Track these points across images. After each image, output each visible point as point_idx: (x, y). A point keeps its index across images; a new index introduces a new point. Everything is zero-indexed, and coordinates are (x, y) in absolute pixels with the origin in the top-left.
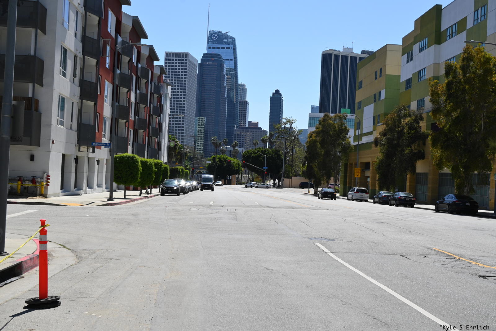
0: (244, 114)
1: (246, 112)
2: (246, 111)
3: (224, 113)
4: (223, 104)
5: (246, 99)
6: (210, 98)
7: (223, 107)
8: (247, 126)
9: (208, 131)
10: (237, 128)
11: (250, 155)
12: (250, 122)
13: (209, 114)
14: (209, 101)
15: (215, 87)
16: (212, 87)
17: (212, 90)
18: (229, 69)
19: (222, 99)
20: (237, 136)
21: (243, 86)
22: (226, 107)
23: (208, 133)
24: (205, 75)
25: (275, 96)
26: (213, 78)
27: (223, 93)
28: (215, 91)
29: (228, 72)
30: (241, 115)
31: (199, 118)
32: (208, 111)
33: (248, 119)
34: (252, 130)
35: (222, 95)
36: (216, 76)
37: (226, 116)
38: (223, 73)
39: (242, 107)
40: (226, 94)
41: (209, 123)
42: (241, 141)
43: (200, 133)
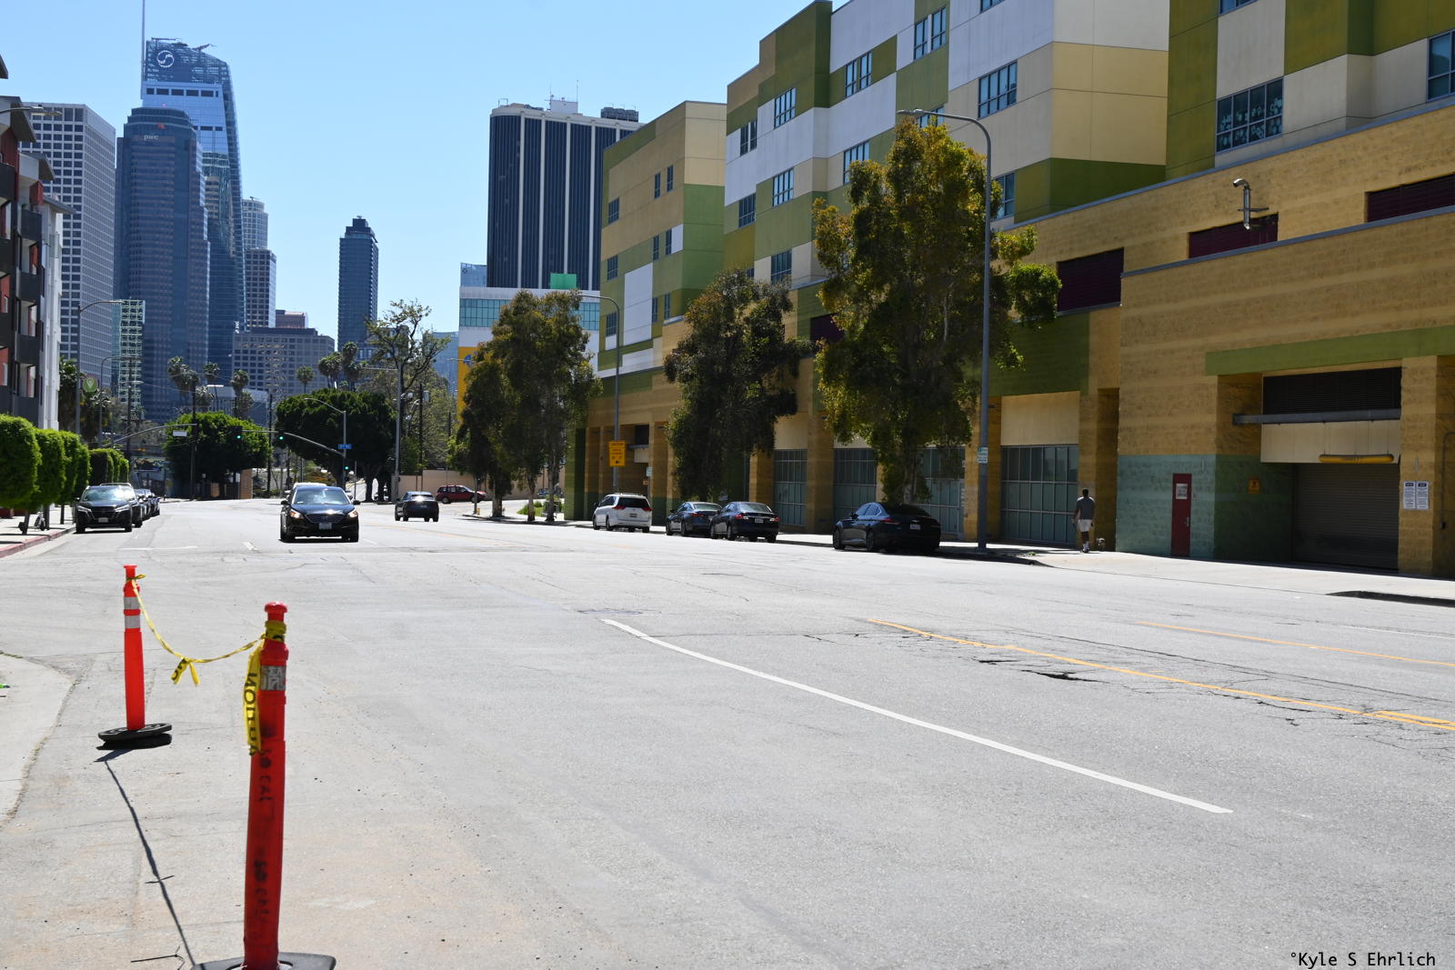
0: (261, 290)
1: (268, 285)
2: (268, 280)
3: (201, 288)
4: (197, 261)
5: (266, 244)
6: (157, 243)
7: (197, 268)
8: (272, 324)
9: (151, 341)
10: (243, 332)
11: (299, 412)
12: (280, 313)
13: (156, 290)
14: (154, 252)
15: (172, 210)
16: (163, 209)
17: (162, 219)
18: (211, 155)
19: (193, 247)
20: (242, 355)
21: (255, 206)
22: (208, 269)
23: (153, 348)
24: (139, 174)
25: (354, 237)
26: (164, 182)
27: (198, 227)
28: (172, 220)
29: (208, 165)
30: (252, 293)
31: (126, 303)
32: (153, 280)
33: (274, 305)
34: (289, 337)
35: (193, 233)
36: (173, 176)
37: (208, 296)
38: (195, 169)
39: (256, 268)
40: (206, 229)
41: (156, 318)
42: (257, 368)
43: (128, 348)
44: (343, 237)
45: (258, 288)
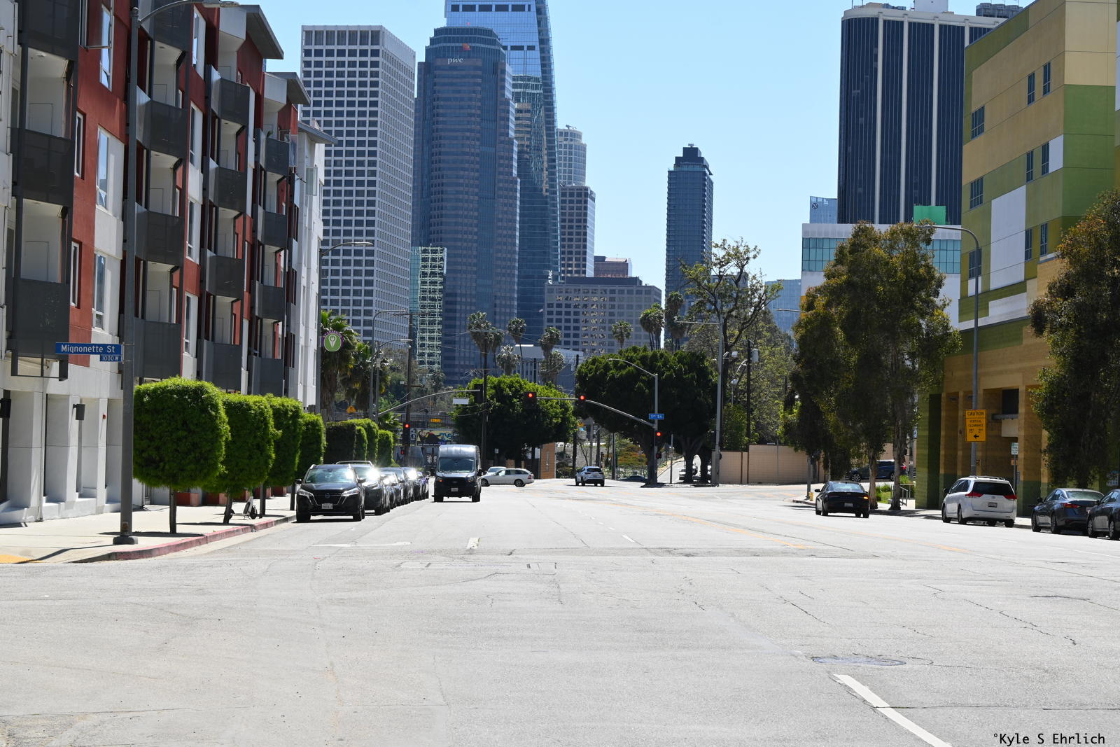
0: (578, 234)
1: (585, 227)
2: (585, 221)
3: (510, 232)
4: (506, 201)
5: (584, 180)
6: (461, 181)
7: (505, 209)
8: (590, 273)
9: (455, 295)
10: (556, 283)
11: (605, 374)
12: (600, 260)
13: (460, 236)
14: (458, 192)
15: (478, 143)
16: (468, 142)
17: (467, 154)
18: (522, 78)
19: (501, 185)
20: (555, 309)
21: (571, 135)
22: (518, 211)
23: (455, 303)
24: (442, 103)
25: (685, 169)
26: (469, 111)
27: (506, 162)
28: (478, 155)
29: (519, 90)
30: (567, 237)
31: (425, 251)
32: (456, 224)
33: (593, 251)
34: (608, 288)
35: (501, 169)
36: (479, 104)
37: (517, 242)
38: (504, 95)
39: (572, 208)
40: (515, 164)
41: (459, 268)
42: (572, 324)
43: (427, 302)
44: (672, 169)
45: (574, 230)
